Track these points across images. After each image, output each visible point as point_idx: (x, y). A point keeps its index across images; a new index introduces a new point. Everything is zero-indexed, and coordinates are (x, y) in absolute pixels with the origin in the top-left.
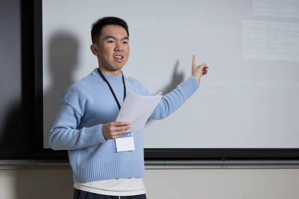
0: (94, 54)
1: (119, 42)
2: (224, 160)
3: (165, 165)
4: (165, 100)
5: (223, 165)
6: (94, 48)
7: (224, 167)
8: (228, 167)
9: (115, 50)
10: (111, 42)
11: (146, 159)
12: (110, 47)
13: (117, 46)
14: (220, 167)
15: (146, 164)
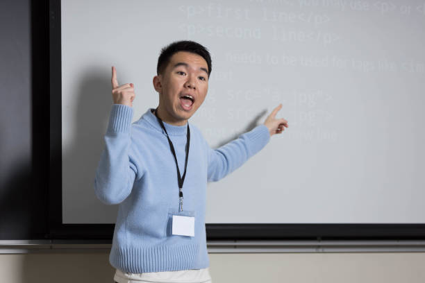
0: (156, 89)
1: (193, 75)
2: (319, 241)
3: (235, 247)
4: (224, 155)
5: (319, 247)
6: (157, 82)
7: (320, 250)
8: (326, 250)
9: (184, 86)
10: (182, 73)
11: (209, 239)
12: (179, 81)
13: (189, 80)
14: (314, 250)
15: (209, 247)
